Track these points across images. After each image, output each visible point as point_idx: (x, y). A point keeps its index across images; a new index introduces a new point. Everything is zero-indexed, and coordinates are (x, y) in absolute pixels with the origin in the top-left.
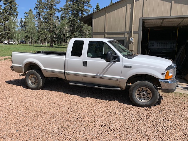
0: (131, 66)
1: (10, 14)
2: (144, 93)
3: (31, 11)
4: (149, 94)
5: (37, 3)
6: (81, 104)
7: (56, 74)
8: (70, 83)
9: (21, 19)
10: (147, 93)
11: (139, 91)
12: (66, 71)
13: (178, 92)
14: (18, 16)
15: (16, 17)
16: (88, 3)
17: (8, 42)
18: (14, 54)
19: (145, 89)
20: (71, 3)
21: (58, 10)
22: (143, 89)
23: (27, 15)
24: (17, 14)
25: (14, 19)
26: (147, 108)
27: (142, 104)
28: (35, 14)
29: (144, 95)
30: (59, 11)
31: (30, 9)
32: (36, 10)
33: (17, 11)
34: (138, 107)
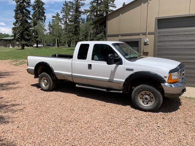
0: (133, 69)
1: (38, 19)
2: (147, 96)
3: (58, 15)
4: (152, 98)
5: (63, 7)
6: (84, 106)
7: (65, 76)
8: (77, 85)
9: (50, 23)
10: (150, 97)
11: (142, 94)
12: (73, 74)
13: (193, 97)
14: (45, 20)
15: (44, 22)
16: (112, 3)
17: (36, 45)
18: (29, 57)
19: (148, 92)
20: (95, 5)
21: (82, 12)
22: (146, 93)
23: (54, 19)
24: (45, 19)
25: (42, 23)
26: (150, 113)
27: (145, 108)
28: (62, 17)
29: (146, 99)
30: (84, 13)
31: (57, 13)
32: (62, 13)
33: (45, 15)
34: (141, 111)
